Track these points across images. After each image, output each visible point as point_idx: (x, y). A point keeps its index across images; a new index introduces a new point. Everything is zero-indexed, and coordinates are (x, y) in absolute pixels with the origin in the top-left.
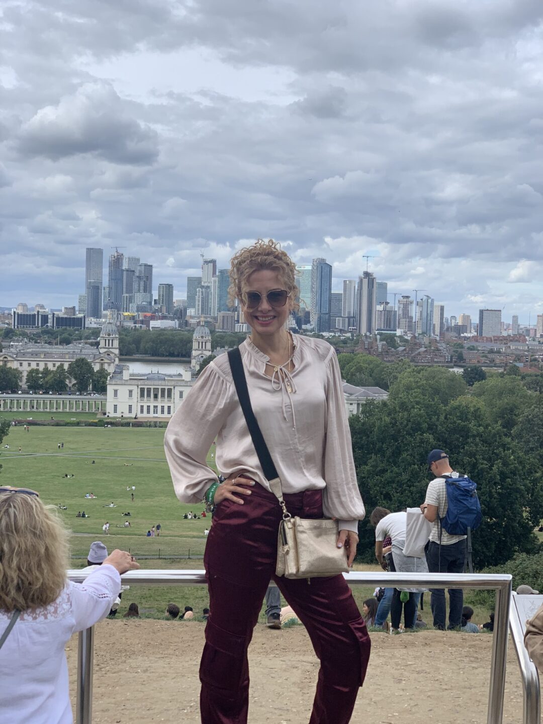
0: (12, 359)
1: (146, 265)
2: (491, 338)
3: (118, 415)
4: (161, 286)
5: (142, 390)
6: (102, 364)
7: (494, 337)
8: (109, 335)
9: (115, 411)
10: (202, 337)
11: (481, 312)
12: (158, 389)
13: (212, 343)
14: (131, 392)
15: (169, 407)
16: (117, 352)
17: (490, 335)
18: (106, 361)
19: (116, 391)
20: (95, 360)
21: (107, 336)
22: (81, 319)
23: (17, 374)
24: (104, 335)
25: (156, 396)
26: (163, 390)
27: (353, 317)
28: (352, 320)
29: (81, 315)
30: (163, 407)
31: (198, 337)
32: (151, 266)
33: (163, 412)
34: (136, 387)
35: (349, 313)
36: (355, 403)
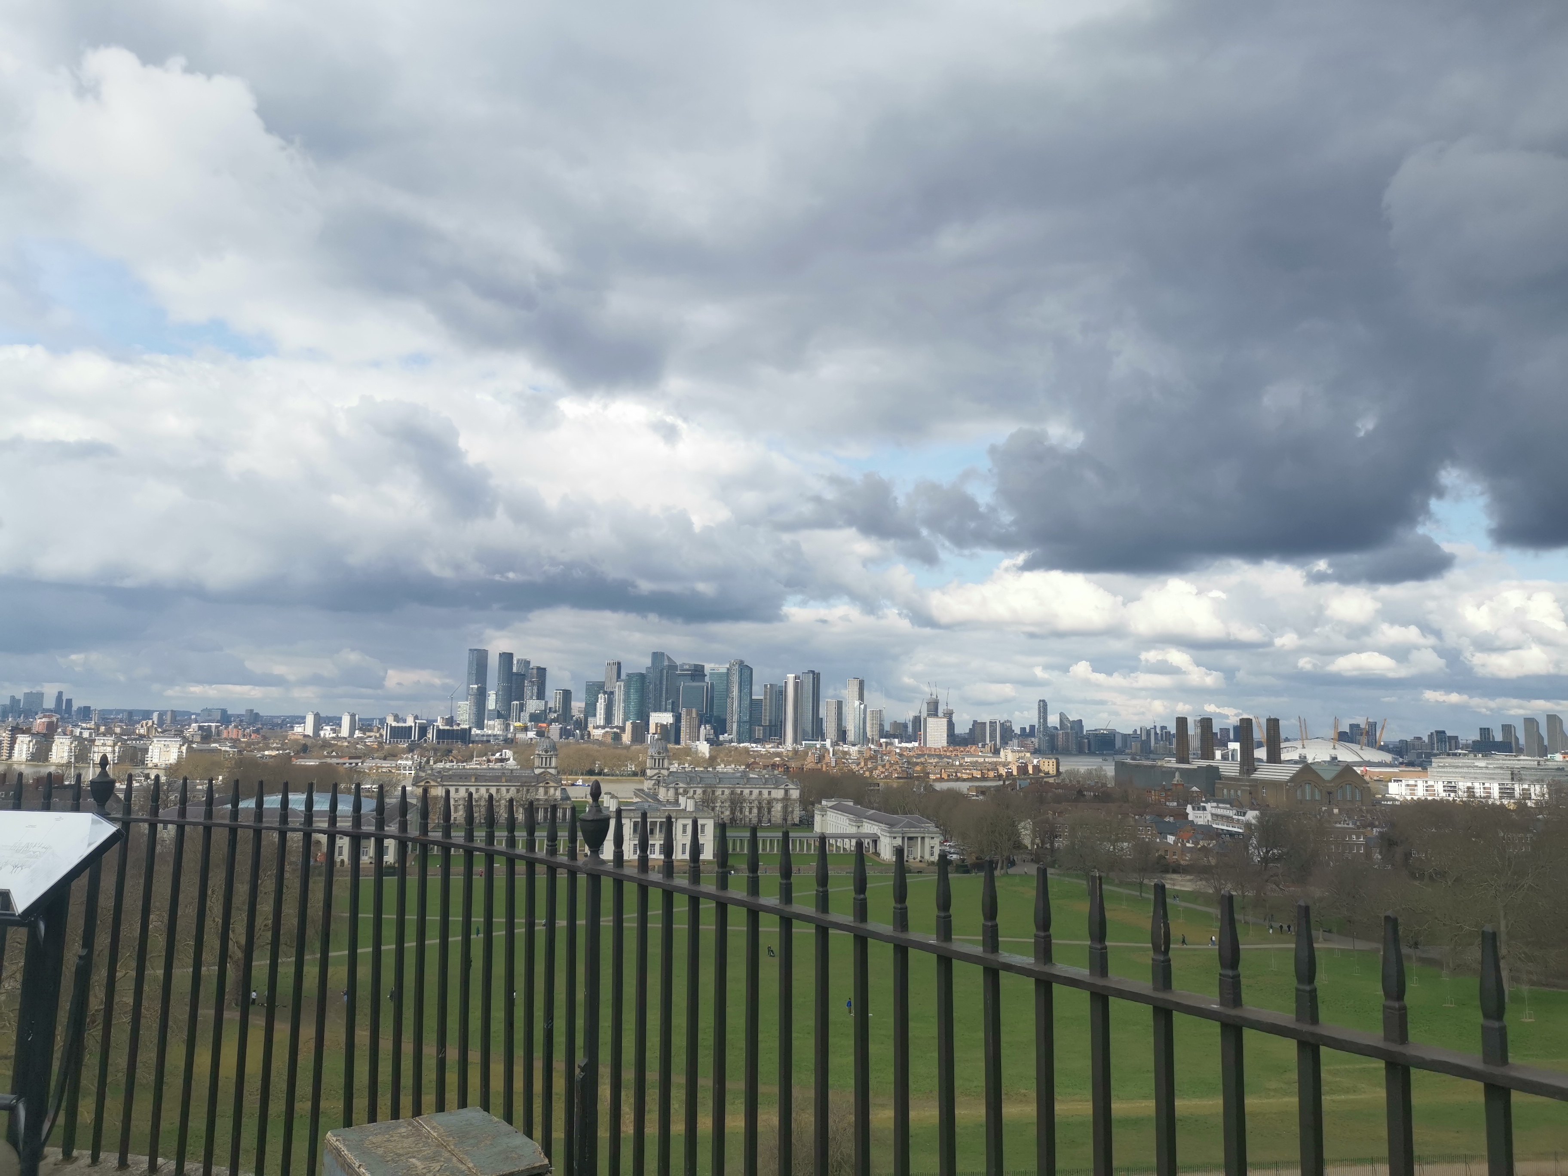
0: (436, 784)
1: (539, 668)
2: (939, 749)
4: (558, 691)
6: (547, 789)
7: (943, 747)
8: (546, 751)
10: (659, 753)
12: (656, 822)
13: (669, 761)
16: (554, 772)
17: (935, 746)
18: (552, 784)
20: (539, 784)
21: (544, 753)
22: (466, 729)
24: (540, 753)
25: (652, 832)
27: (776, 726)
28: (773, 729)
29: (466, 726)
31: (654, 753)
32: (545, 669)
34: (628, 820)
35: (770, 721)
36: (899, 837)
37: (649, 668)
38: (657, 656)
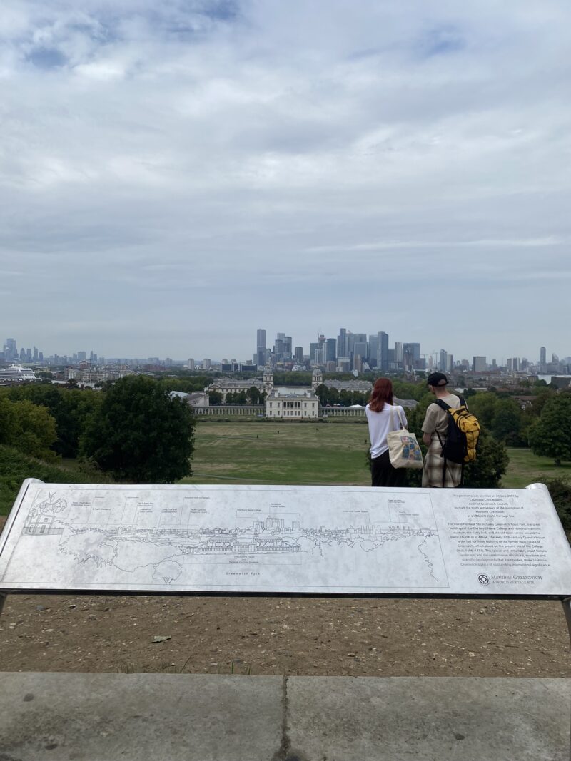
0: (219, 388)
2: (480, 373)
3: (272, 416)
4: (297, 348)
5: (285, 403)
6: (264, 390)
9: (271, 414)
10: (317, 374)
11: (475, 358)
12: (293, 402)
13: (323, 378)
14: (279, 404)
15: (299, 412)
16: (272, 383)
17: (480, 371)
18: (266, 388)
19: (271, 404)
20: (261, 388)
21: (267, 375)
23: (220, 396)
25: (292, 406)
26: (296, 403)
29: (254, 365)
30: (296, 412)
31: (315, 375)
33: (296, 414)
34: (282, 401)
37: (339, 337)
38: (343, 331)
